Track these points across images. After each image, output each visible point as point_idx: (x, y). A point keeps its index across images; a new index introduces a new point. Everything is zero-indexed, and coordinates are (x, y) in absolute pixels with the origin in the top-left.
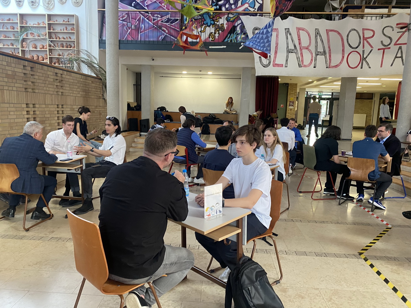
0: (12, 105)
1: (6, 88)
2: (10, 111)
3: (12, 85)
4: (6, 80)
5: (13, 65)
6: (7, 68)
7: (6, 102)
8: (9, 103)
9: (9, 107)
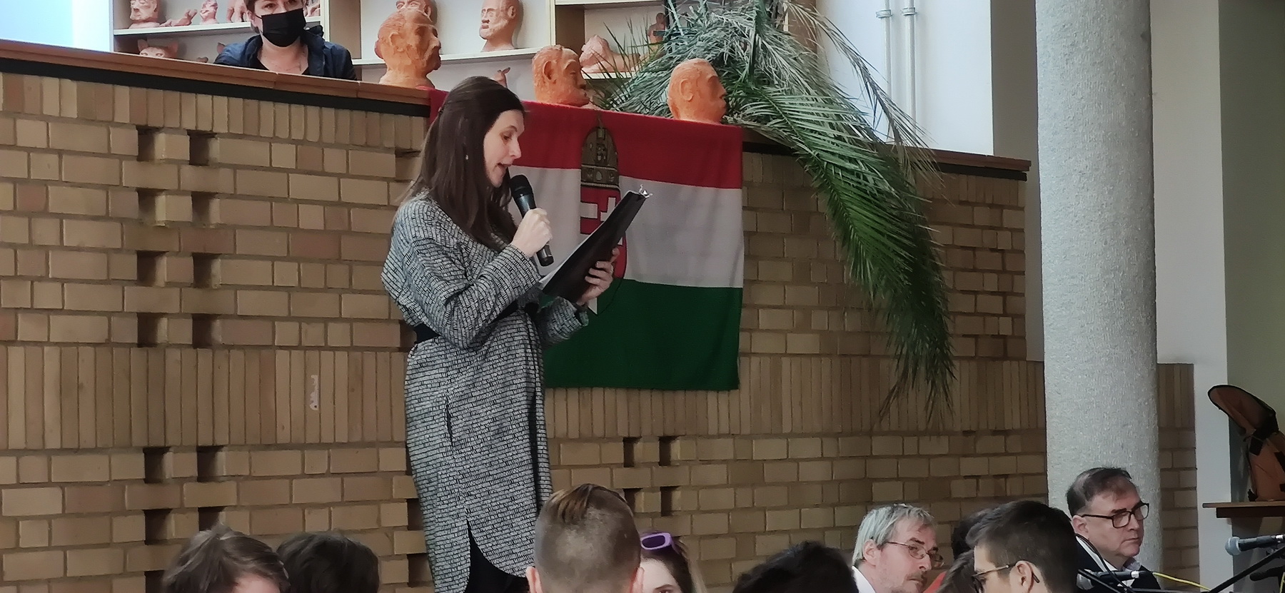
0: (317, 461)
1: (286, 333)
2: (303, 506)
3: (323, 305)
4: (287, 274)
5: (334, 160)
6: (301, 186)
7: (283, 437)
8: (302, 447)
9: (304, 475)
